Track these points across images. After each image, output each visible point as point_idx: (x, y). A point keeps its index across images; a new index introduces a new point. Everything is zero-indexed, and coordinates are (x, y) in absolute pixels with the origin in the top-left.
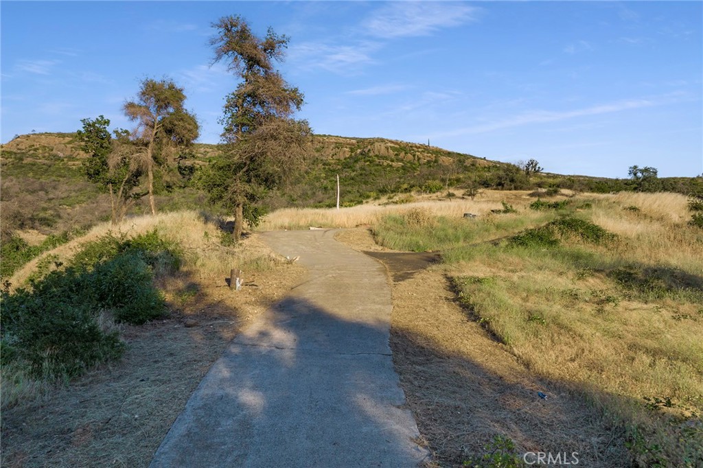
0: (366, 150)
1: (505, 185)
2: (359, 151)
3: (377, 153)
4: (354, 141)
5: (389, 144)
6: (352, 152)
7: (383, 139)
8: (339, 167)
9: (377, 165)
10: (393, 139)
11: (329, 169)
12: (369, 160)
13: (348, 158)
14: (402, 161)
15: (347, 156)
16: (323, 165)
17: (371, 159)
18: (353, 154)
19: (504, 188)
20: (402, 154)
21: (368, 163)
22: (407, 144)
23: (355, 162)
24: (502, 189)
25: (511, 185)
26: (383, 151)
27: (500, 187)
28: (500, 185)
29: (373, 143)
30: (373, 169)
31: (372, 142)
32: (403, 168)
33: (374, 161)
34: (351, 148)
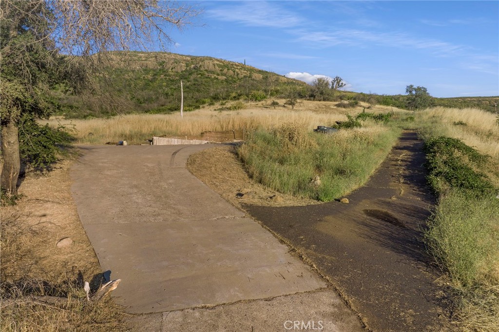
0: (198, 66)
1: (316, 97)
2: (193, 66)
3: (206, 68)
4: (189, 58)
5: (216, 62)
6: (187, 67)
7: (211, 58)
8: (177, 78)
9: (207, 78)
10: (219, 58)
11: (169, 79)
12: (200, 74)
13: (184, 71)
14: (225, 75)
15: (184, 70)
16: (165, 76)
17: (202, 73)
18: (188, 68)
19: (315, 99)
20: (225, 70)
21: (199, 76)
22: (229, 62)
23: (190, 74)
24: (314, 100)
25: (320, 97)
26: (211, 67)
27: (312, 98)
28: (312, 97)
29: (204, 60)
30: (204, 80)
31: (202, 59)
32: (226, 81)
33: (204, 74)
34: (187, 64)
